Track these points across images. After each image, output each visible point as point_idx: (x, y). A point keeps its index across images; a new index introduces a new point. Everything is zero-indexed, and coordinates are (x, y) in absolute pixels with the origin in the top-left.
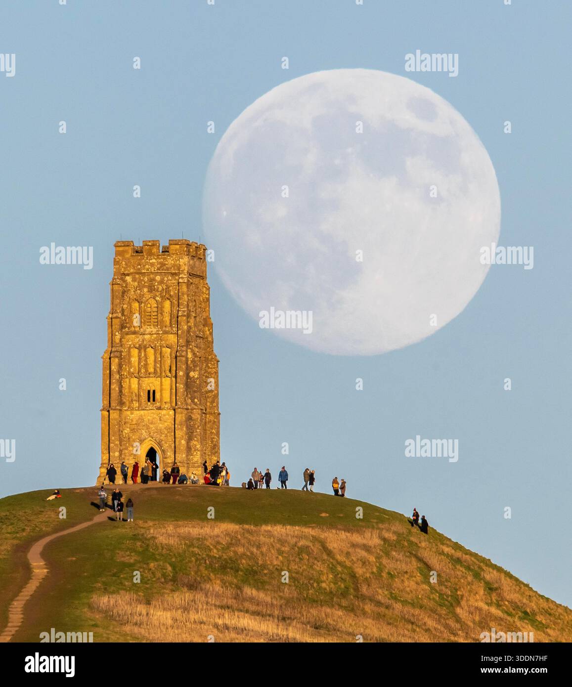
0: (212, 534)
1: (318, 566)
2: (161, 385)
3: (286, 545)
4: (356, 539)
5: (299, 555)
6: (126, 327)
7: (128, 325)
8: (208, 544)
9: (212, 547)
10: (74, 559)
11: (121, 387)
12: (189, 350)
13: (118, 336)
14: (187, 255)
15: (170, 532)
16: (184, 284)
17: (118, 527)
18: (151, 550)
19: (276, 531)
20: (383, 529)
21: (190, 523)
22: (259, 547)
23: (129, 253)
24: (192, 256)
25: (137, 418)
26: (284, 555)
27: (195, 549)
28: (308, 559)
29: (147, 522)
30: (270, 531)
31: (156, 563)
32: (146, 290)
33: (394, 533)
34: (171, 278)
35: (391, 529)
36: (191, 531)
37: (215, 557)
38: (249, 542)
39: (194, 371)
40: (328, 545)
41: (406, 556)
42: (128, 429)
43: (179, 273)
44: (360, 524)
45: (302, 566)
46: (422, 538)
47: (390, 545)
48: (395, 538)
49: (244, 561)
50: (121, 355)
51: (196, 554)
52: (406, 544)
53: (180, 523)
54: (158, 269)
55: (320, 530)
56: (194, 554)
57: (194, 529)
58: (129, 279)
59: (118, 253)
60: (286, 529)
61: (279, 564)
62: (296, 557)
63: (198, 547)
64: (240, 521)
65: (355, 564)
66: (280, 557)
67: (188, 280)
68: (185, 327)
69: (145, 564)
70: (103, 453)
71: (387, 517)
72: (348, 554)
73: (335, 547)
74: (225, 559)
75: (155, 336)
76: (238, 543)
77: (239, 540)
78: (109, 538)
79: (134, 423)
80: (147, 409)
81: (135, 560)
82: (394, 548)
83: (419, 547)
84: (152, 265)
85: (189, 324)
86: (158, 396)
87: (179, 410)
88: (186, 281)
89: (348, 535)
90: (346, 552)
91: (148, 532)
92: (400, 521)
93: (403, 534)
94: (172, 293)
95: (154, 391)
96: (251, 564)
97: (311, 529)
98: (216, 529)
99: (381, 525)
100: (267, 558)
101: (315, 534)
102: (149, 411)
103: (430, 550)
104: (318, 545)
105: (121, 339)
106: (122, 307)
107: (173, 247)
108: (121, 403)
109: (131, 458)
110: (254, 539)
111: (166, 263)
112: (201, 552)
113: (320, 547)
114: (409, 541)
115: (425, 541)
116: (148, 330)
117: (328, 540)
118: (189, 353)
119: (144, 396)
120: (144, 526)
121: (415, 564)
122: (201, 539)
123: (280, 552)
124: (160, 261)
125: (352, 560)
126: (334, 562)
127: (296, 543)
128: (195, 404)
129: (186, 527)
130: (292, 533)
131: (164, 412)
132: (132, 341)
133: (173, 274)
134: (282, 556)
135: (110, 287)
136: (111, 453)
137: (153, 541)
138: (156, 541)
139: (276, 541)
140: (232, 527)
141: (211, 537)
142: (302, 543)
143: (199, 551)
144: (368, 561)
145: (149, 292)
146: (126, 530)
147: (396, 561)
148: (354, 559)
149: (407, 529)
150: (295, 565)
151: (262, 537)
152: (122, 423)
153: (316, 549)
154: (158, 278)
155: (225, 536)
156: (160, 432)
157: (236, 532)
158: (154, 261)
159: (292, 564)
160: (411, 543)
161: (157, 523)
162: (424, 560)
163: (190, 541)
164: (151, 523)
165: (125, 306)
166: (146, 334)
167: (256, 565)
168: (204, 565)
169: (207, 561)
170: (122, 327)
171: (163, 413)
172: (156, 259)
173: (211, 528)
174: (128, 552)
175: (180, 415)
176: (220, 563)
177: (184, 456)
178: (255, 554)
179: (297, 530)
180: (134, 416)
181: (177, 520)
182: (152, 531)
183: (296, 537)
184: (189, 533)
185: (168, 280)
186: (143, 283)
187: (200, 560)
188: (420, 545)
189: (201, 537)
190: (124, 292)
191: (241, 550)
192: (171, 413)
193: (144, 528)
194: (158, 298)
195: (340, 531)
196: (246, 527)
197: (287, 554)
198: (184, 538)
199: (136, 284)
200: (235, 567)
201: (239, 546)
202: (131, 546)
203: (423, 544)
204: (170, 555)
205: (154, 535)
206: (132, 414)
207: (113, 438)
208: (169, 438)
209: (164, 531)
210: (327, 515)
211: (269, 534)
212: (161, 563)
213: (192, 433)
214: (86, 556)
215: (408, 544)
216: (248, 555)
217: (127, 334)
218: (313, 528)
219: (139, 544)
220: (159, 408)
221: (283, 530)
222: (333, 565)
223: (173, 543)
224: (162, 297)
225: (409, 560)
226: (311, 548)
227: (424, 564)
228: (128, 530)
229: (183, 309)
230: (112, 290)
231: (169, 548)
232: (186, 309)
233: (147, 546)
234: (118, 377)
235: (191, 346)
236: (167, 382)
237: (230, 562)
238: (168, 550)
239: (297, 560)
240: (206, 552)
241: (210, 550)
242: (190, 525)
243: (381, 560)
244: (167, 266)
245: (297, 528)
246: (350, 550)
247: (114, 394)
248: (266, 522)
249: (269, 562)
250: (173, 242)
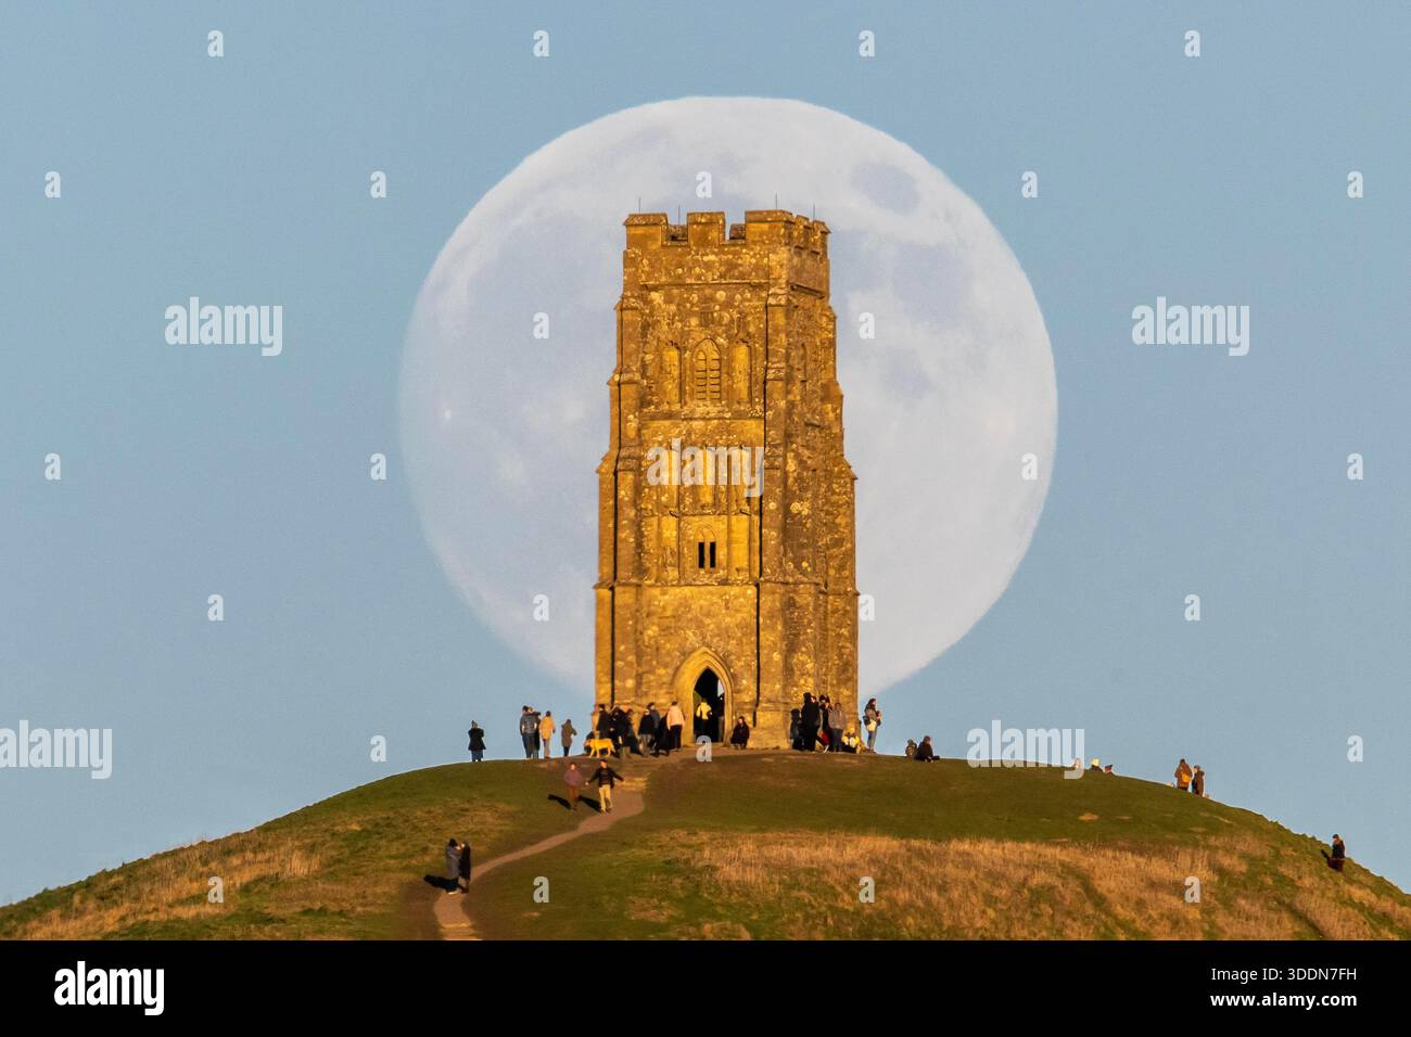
0: (839, 859)
1: (1073, 930)
2: (729, 530)
3: (1003, 884)
4: (1159, 871)
5: (1032, 907)
6: (650, 403)
7: (655, 399)
8: (831, 882)
9: (839, 889)
10: (536, 914)
11: (639, 536)
12: (790, 455)
13: (632, 424)
14: (786, 244)
15: (746, 855)
16: (780, 309)
17: (631, 846)
18: (706, 895)
19: (983, 854)
20: (1217, 848)
21: (792, 835)
22: (943, 889)
23: (656, 240)
24: (796, 247)
25: (676, 603)
26: (1000, 906)
27: (804, 893)
28: (1053, 915)
29: (695, 834)
30: (968, 854)
31: (715, 925)
32: (694, 321)
33: (1243, 856)
34: (748, 295)
35: (1235, 849)
36: (794, 853)
37: (847, 911)
38: (922, 878)
39: (801, 499)
40: (1097, 882)
41: (1270, 909)
42: (655, 628)
43: (768, 283)
44: (1167, 836)
45: (1040, 931)
46: (1305, 868)
47: (1231, 884)
48: (1244, 868)
49: (910, 920)
50: (640, 466)
51: (805, 905)
52: (1269, 881)
53: (769, 835)
54: (721, 277)
55: (1078, 851)
56: (800, 905)
57: (801, 850)
58: (657, 297)
59: (632, 241)
60: (1003, 849)
61: (988, 925)
62: (1025, 911)
63: (809, 890)
64: (902, 831)
65: (1157, 927)
66: (991, 912)
67: (788, 300)
68: (782, 404)
69: (691, 925)
70: (598, 681)
71: (1227, 821)
72: (1140, 905)
73: (1112, 889)
74: (870, 916)
75: (716, 421)
76: (898, 879)
77: (900, 874)
78: (611, 867)
79: (669, 613)
80: (698, 583)
81: (672, 917)
82: (1241, 890)
83: (1298, 888)
84: (708, 266)
85: (790, 397)
86: (721, 554)
87: (768, 585)
88: (783, 302)
89: (1142, 860)
90: (1135, 899)
91: (697, 854)
92: (1255, 831)
93: (1263, 859)
94: (752, 329)
95: (713, 545)
96: (925, 926)
97: (1059, 848)
98: (848, 849)
99: (1213, 838)
100: (962, 914)
101: (1068, 860)
102: (702, 589)
103: (1323, 895)
104: (1073, 884)
105: (639, 430)
106: (643, 361)
107: (754, 227)
108: (641, 571)
109: (663, 691)
110: (933, 872)
111: (740, 262)
112: (816, 899)
113: (1079, 890)
114: (1274, 874)
115: (1311, 874)
116: (700, 410)
117: (1098, 872)
118: (789, 461)
119: (691, 556)
120: (691, 842)
121: (1290, 926)
122: (815, 872)
123: (990, 900)
124: (724, 257)
125: (1150, 917)
126: (1110, 921)
127: (1025, 879)
128: (804, 573)
129: (782, 844)
130: (1015, 857)
131: (734, 590)
132: (663, 433)
133: (755, 287)
134: (994, 909)
135: (614, 316)
136: (617, 682)
137: (711, 875)
138: (717, 876)
139: (981, 876)
140: (885, 844)
141: (837, 868)
142: (1039, 878)
143: (812, 898)
144: (1184, 917)
145: (701, 325)
146: (650, 852)
147: (1247, 920)
148: (1154, 914)
149: (1273, 847)
150: (1023, 928)
151: (950, 868)
152: (641, 614)
153: (1069, 892)
154: (721, 295)
155: (868, 864)
156: (724, 633)
157: (894, 857)
158: (712, 257)
159: (1017, 925)
160: (1281, 880)
161: (718, 834)
162: (1309, 915)
163: (792, 877)
164: (704, 836)
165: (649, 357)
166: (695, 419)
167: (936, 928)
168: (823, 928)
169: (829, 920)
170: (643, 402)
171: (732, 593)
172: (716, 254)
173: (837, 846)
174: (655, 900)
175: (770, 598)
176: (859, 924)
177: (778, 686)
178: (935, 903)
179: (1027, 851)
180: (665, 599)
181: (763, 830)
182: (707, 853)
183: (1027, 866)
184: (790, 858)
185: (741, 302)
186: (688, 305)
187: (813, 917)
188: (1299, 883)
189: (815, 866)
190: (646, 327)
191: (903, 896)
192: (749, 592)
193: (690, 847)
194: (720, 340)
195: (1123, 853)
196: (916, 843)
197: (1005, 904)
198: (779, 869)
199: (673, 308)
200: (892, 933)
201: (899, 886)
202: (661, 886)
203: (1307, 882)
204: (748, 907)
205: (713, 862)
206: (664, 593)
207: (622, 648)
208: (746, 648)
209: (732, 853)
210: (1096, 817)
211: (967, 862)
212: (728, 923)
213: (797, 635)
214: (562, 907)
215: (1274, 882)
216: (919, 907)
217: (653, 418)
218: (1064, 846)
219: (678, 881)
220: (724, 582)
221: (998, 852)
222: (1107, 928)
223: (754, 878)
224: (729, 338)
225: (1273, 916)
226: (1059, 892)
227: (1310, 926)
228: (655, 852)
229: (777, 367)
230: (621, 322)
231: (745, 890)
232: (783, 365)
233: (697, 886)
234: (632, 513)
235: (794, 446)
236: (741, 524)
237: (878, 921)
238: (741, 896)
239: (1028, 917)
240: (826, 900)
241: (836, 896)
242: (792, 841)
243: (1213, 917)
244: (741, 269)
245: (1028, 846)
246: (1146, 895)
247: (626, 552)
248: (960, 834)
249: (966, 923)
250: (755, 217)
